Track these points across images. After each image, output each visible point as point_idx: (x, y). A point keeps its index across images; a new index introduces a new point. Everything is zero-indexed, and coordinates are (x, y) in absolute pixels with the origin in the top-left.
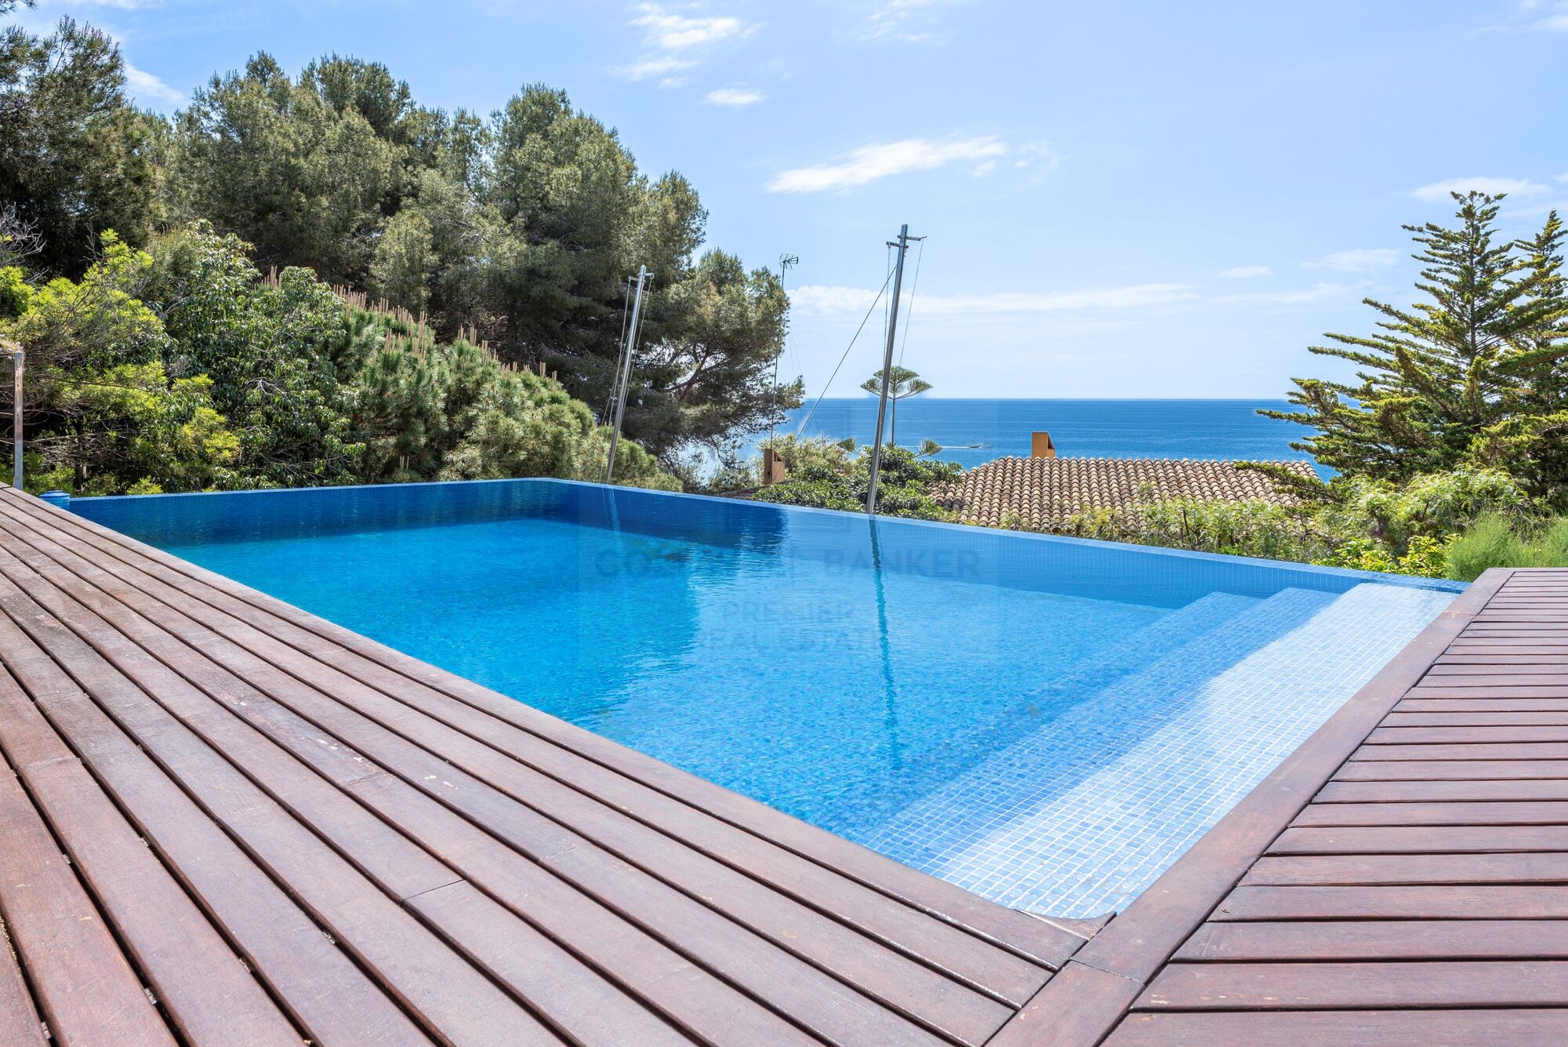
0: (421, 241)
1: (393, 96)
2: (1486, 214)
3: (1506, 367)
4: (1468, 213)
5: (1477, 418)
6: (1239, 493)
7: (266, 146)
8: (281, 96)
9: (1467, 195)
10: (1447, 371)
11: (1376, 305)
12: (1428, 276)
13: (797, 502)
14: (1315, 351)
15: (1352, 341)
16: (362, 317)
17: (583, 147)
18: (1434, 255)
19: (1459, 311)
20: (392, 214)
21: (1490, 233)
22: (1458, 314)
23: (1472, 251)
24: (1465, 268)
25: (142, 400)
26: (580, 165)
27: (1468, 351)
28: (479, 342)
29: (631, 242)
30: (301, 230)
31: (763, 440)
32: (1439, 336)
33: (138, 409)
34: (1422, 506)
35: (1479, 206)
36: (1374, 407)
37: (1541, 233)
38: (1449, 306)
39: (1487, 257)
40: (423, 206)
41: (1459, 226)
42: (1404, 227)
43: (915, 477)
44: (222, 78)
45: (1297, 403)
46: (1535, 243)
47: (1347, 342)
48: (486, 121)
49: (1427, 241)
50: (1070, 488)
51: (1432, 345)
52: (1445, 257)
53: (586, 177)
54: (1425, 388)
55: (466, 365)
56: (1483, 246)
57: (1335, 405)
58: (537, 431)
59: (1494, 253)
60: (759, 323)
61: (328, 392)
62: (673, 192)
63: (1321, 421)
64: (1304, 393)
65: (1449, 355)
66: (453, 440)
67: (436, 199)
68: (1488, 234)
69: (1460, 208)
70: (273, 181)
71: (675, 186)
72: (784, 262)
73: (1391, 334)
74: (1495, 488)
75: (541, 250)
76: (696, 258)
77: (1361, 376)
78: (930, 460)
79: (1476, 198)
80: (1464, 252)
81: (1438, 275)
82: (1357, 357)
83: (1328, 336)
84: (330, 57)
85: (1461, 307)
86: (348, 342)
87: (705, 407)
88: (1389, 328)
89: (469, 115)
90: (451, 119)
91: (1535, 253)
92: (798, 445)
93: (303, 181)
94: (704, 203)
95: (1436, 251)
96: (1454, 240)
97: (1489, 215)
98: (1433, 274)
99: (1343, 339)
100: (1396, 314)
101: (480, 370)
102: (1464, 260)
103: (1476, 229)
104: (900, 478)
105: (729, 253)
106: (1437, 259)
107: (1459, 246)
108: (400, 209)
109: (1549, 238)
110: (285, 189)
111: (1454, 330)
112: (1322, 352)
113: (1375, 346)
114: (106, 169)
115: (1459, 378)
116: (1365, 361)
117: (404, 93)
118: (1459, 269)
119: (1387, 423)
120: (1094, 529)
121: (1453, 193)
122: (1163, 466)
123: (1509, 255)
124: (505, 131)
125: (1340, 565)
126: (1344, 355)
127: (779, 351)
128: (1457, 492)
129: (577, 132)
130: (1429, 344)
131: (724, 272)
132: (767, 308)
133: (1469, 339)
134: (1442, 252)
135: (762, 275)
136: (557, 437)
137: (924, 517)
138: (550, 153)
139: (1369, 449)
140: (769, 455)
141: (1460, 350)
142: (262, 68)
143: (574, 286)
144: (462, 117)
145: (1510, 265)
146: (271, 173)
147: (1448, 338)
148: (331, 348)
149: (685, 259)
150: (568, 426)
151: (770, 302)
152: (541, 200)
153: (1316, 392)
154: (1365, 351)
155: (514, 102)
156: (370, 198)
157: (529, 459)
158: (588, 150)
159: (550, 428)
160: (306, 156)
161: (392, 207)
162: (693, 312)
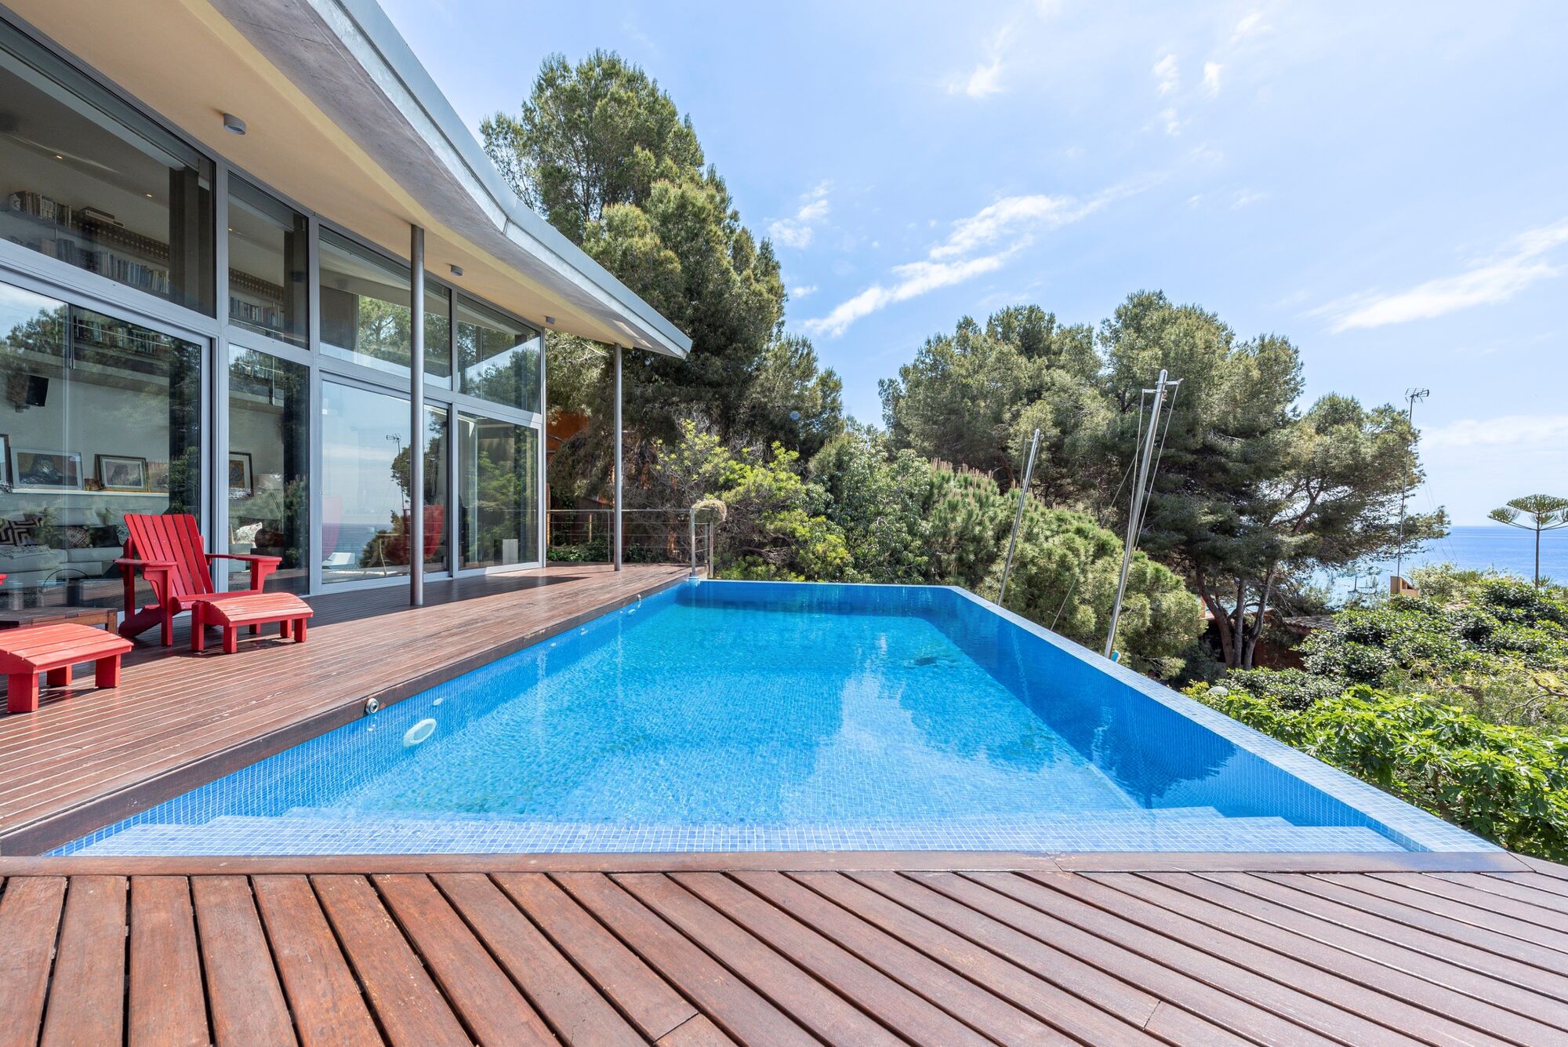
7: (950, 375)
17: (1166, 332)
20: (1033, 404)
25: (800, 530)
29: (1213, 401)
33: (799, 535)
40: (1053, 396)
44: (934, 338)
55: (1014, 505)
61: (912, 525)
67: (1062, 390)
72: (1412, 396)
87: (1307, 536)
93: (970, 392)
105: (1345, 395)
108: (1038, 400)
110: (960, 399)
117: (1052, 321)
131: (1337, 414)
132: (1386, 442)
135: (1385, 411)
138: (1141, 342)
140: (1396, 582)
142: (965, 326)
149: (1289, 406)
151: (1392, 437)
156: (1015, 398)
160: (973, 376)
161: (1033, 399)
162: (1285, 453)
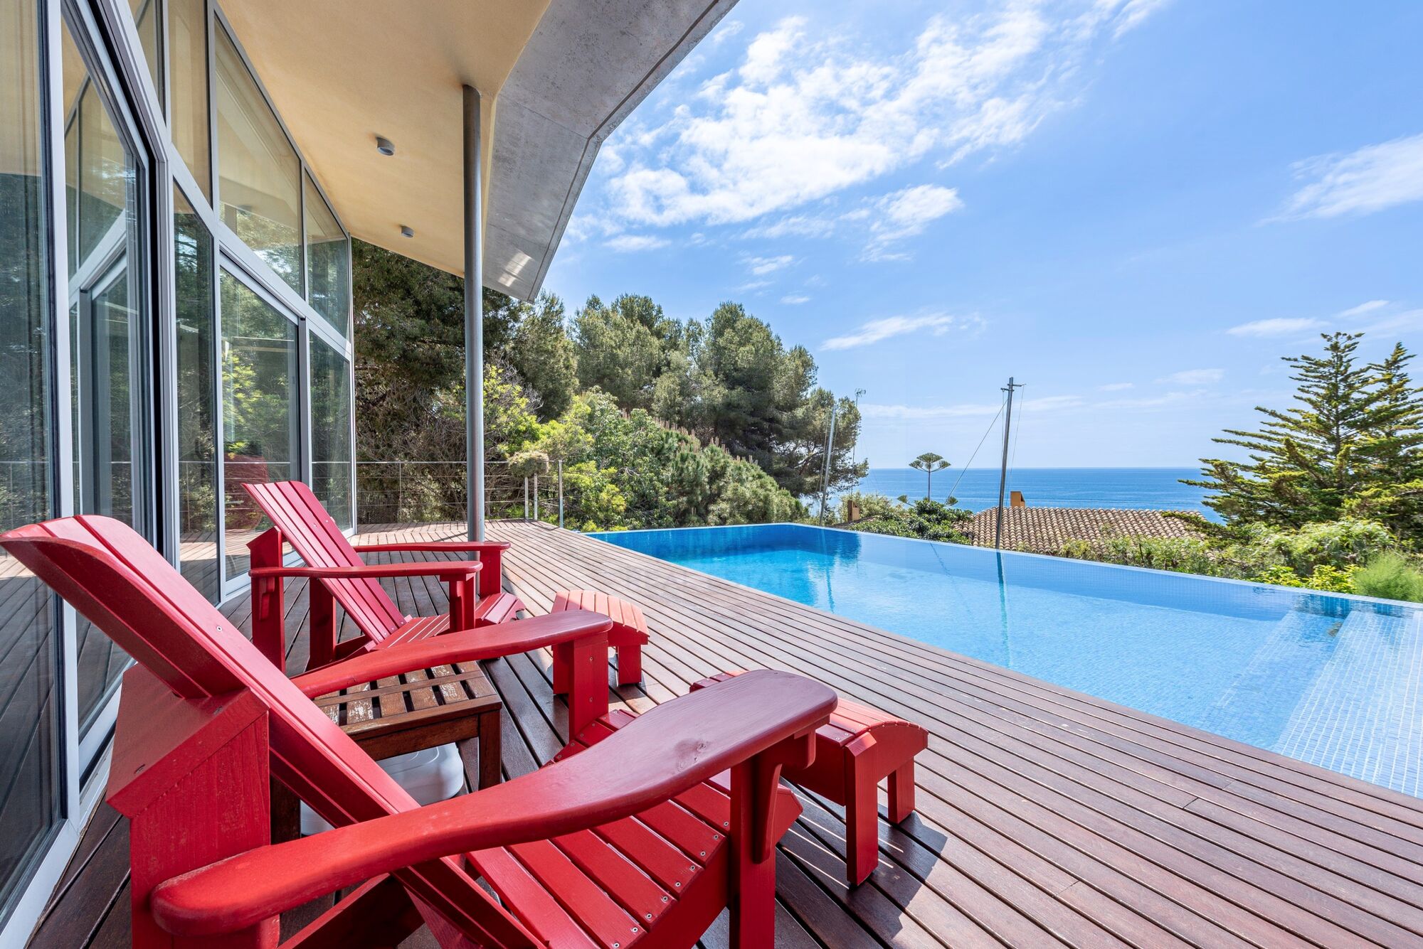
0: (674, 390)
1: (654, 313)
2: (1348, 347)
3: (1365, 450)
4: (1335, 347)
5: (1345, 485)
6: (1153, 531)
7: (602, 344)
8: (606, 317)
9: (1333, 335)
10: (1317, 453)
11: (1265, 411)
12: (1303, 391)
13: (879, 532)
14: (1217, 441)
15: (1243, 434)
16: (668, 434)
17: (754, 335)
18: (1306, 376)
19: (1326, 413)
20: (659, 376)
21: (1351, 360)
22: (1326, 415)
23: (1337, 373)
24: (1333, 384)
25: (585, 480)
26: (753, 345)
27: (1335, 440)
28: (720, 445)
29: (779, 388)
30: (619, 387)
31: (845, 494)
32: (1312, 430)
33: (583, 485)
34: (1315, 544)
35: (1343, 342)
36: (1270, 478)
37: (1390, 358)
38: (1320, 410)
39: (1348, 376)
40: (673, 371)
41: (1328, 356)
42: (1283, 358)
43: (945, 519)
44: (580, 310)
45: (1207, 475)
46: (1384, 365)
47: (1240, 434)
48: (703, 323)
49: (1301, 367)
50: (1040, 525)
51: (1305, 437)
52: (1315, 377)
53: (757, 351)
54: (1303, 464)
55: (715, 458)
56: (1346, 369)
57: (1236, 476)
58: (755, 493)
59: (1354, 374)
60: (845, 429)
61: (657, 474)
62: (800, 357)
63: (1224, 487)
64: (1213, 469)
65: (1319, 443)
66: (713, 498)
67: (679, 367)
68: (1349, 361)
69: (1328, 345)
70: (606, 362)
71: (801, 353)
72: (857, 393)
73: (1273, 429)
74: (1371, 533)
75: (734, 392)
76: (808, 394)
77: (1252, 457)
78: (952, 508)
79: (1340, 337)
80: (1331, 374)
81: (1310, 389)
82: (1250, 445)
83: (1226, 431)
84: (624, 295)
85: (1328, 411)
86: (663, 447)
87: (817, 477)
88: (1270, 425)
89: (694, 321)
90: (684, 324)
91: (1384, 372)
92: (863, 497)
93: (619, 361)
94: (816, 362)
95: (1309, 374)
96: (1323, 366)
97: (1351, 348)
98: (1307, 389)
99: (1237, 433)
100: (1280, 417)
101: (723, 460)
102: (1331, 379)
103: (1340, 358)
104: (937, 519)
105: (826, 389)
106: (1308, 379)
107: (1326, 370)
108: (662, 374)
109: (1395, 362)
110: (612, 366)
111: (1324, 426)
112: (1222, 441)
113: (1261, 437)
114: (556, 363)
115: (1326, 458)
116: (1256, 447)
117: (659, 311)
118: (1326, 385)
119: (1278, 489)
120: (1079, 553)
121: (1323, 335)
122: (1099, 513)
123: (1366, 375)
124: (713, 329)
125: (1263, 582)
126: (1238, 443)
127: (854, 444)
128: (1343, 536)
129: (750, 327)
130: (1302, 435)
131: (824, 400)
132: (849, 420)
133: (1335, 431)
134: (1313, 374)
135: (844, 401)
136: (766, 497)
137: (955, 542)
138: (737, 339)
139: (1259, 506)
140: (850, 504)
141: (1328, 439)
142: (594, 303)
143: (752, 412)
144: (691, 323)
145: (1367, 381)
146: (604, 358)
147: (1319, 431)
148: (655, 451)
149: (805, 393)
150: (770, 491)
151: (851, 416)
152: (733, 365)
153: (1222, 469)
154: (1255, 441)
155: (716, 312)
156: (649, 369)
157: (753, 509)
158: (757, 337)
159: (761, 492)
160: (619, 348)
161: (658, 373)
162: (811, 423)
